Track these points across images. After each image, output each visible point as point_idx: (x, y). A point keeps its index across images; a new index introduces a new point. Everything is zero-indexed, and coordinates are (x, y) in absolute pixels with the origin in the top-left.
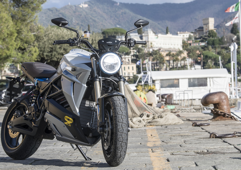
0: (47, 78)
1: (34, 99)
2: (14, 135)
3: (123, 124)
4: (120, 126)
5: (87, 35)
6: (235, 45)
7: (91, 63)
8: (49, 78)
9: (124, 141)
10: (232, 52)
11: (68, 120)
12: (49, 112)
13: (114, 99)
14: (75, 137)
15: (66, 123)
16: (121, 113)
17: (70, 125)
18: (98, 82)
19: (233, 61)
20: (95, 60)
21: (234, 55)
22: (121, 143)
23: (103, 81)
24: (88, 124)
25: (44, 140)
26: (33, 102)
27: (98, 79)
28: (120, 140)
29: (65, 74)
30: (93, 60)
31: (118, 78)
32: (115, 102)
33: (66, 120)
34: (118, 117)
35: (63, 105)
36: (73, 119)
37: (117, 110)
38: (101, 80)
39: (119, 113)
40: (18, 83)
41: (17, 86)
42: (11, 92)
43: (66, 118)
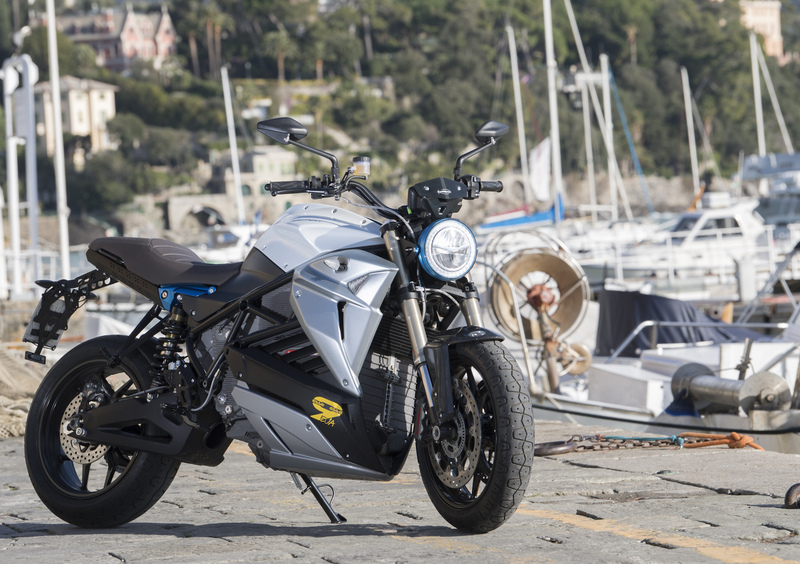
0: (209, 286)
1: (166, 349)
2: (86, 454)
3: (525, 418)
4: (519, 422)
5: (363, 167)
6: (25, 65)
7: (383, 247)
8: (217, 287)
9: (526, 464)
10: (12, 95)
11: (327, 407)
12: (249, 385)
13: (489, 350)
14: (344, 455)
15: (317, 417)
16: (517, 389)
17: (333, 423)
18: (413, 303)
19: (15, 133)
20: (397, 238)
21: (19, 109)
22: (519, 467)
23: (428, 297)
24: (378, 418)
25: (184, 467)
26: (164, 355)
27: (413, 294)
28: (517, 461)
29: (312, 279)
30: (391, 238)
31: (464, 291)
32: (493, 357)
33: (318, 408)
34: (509, 398)
36: (344, 406)
37: (504, 378)
38: (423, 294)
39: (510, 389)
40: (63, 298)
41: (58, 306)
42: (42, 326)
43: (319, 401)
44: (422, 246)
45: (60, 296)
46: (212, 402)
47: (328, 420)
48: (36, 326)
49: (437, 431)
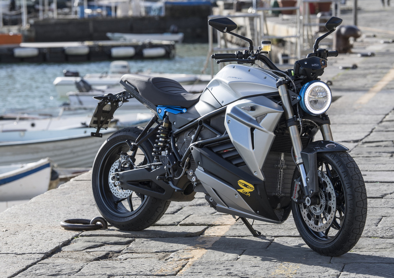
1: (161, 142)
8: (187, 109)
11: (246, 186)
12: (204, 169)
14: (256, 211)
15: (241, 191)
17: (249, 194)
20: (286, 90)
23: (304, 124)
26: (160, 146)
31: (323, 120)
33: (241, 186)
35: (229, 160)
36: (255, 186)
38: (301, 123)
40: (109, 103)
41: (107, 107)
42: (99, 118)
43: (241, 182)
44: (302, 96)
45: (108, 102)
46: (186, 174)
47: (246, 193)
48: (96, 119)
49: (308, 200)
